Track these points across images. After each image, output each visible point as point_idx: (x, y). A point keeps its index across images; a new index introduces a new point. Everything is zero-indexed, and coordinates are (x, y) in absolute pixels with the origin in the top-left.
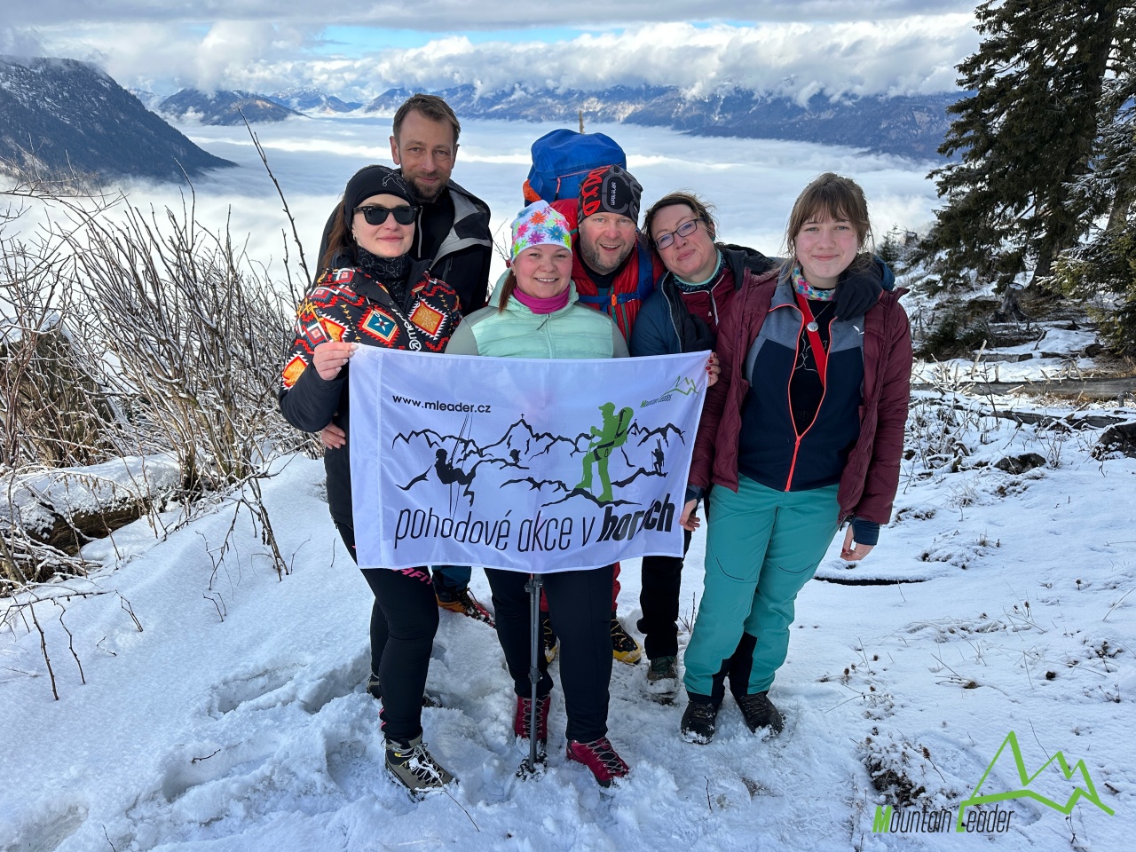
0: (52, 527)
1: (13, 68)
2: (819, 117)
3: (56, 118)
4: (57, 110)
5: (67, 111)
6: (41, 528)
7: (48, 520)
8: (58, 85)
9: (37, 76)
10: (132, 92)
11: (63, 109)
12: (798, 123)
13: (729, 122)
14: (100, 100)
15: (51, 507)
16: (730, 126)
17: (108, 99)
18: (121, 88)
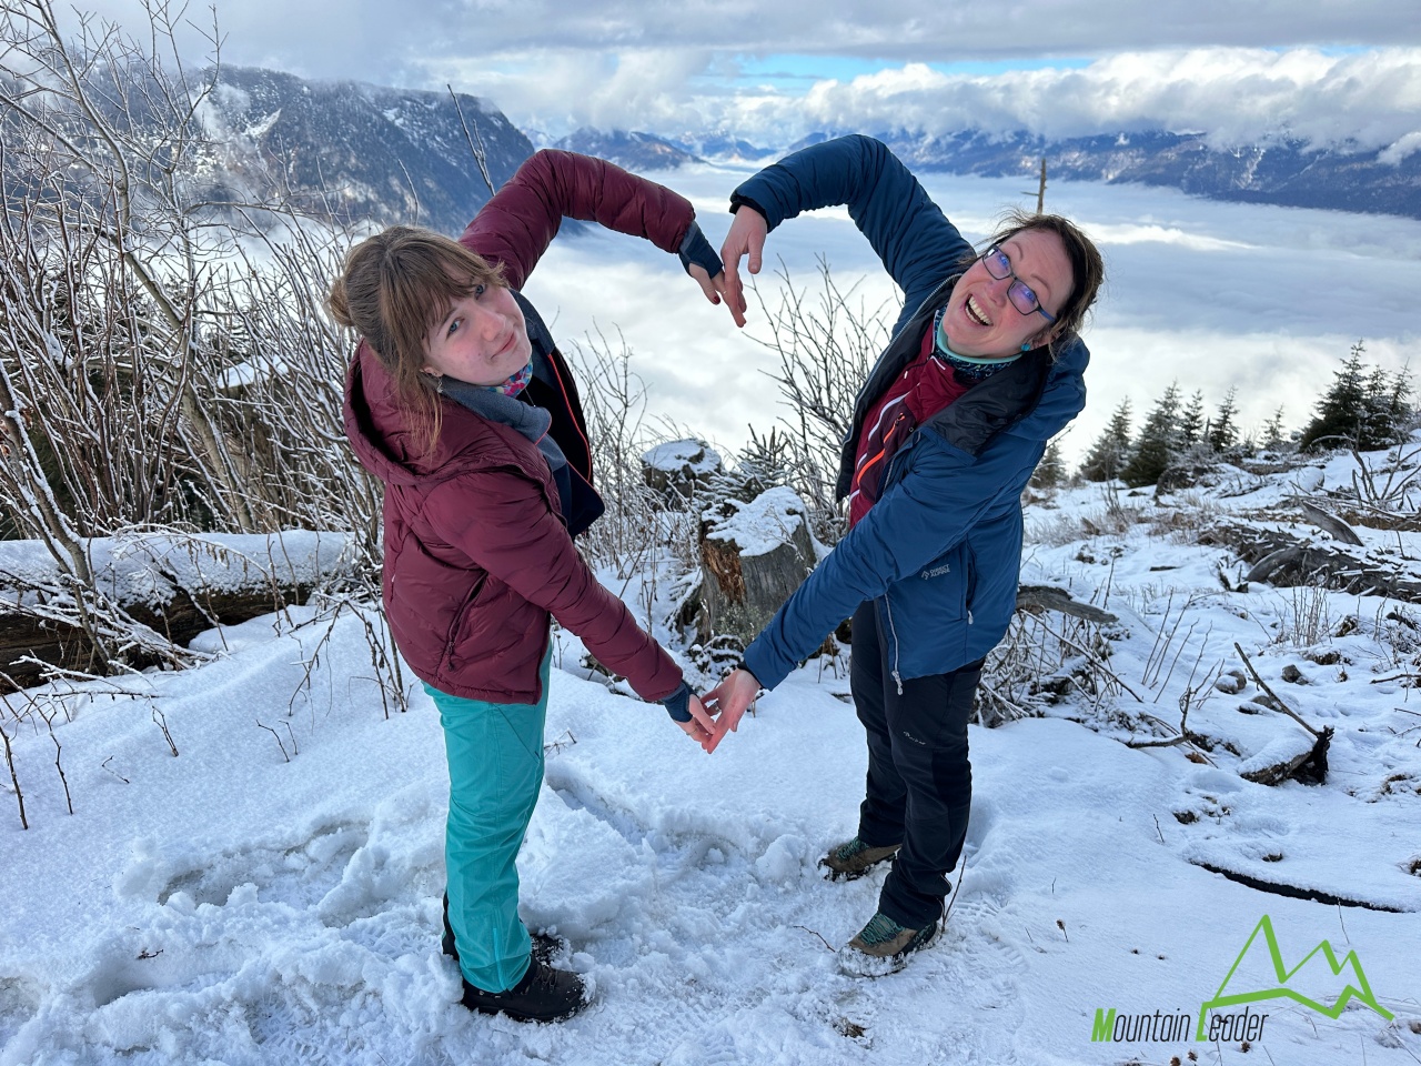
0: (169, 603)
1: (408, 103)
2: (1410, 183)
3: (443, 160)
4: (446, 151)
5: (454, 151)
6: (154, 602)
7: (166, 593)
8: (450, 123)
9: (430, 113)
10: (524, 132)
11: (452, 149)
12: (1374, 190)
13: (1268, 186)
14: (489, 140)
15: (172, 578)
16: (1270, 191)
17: (499, 139)
18: (513, 127)
